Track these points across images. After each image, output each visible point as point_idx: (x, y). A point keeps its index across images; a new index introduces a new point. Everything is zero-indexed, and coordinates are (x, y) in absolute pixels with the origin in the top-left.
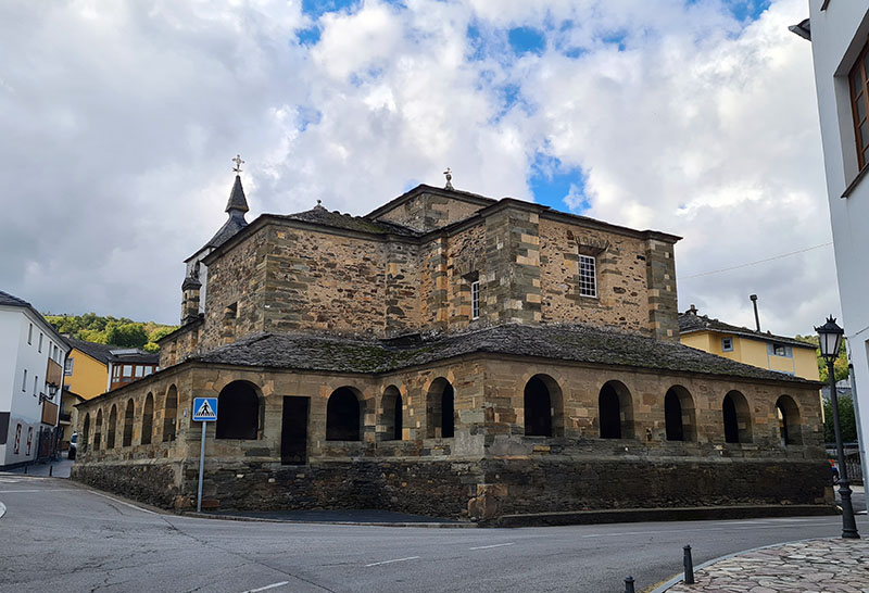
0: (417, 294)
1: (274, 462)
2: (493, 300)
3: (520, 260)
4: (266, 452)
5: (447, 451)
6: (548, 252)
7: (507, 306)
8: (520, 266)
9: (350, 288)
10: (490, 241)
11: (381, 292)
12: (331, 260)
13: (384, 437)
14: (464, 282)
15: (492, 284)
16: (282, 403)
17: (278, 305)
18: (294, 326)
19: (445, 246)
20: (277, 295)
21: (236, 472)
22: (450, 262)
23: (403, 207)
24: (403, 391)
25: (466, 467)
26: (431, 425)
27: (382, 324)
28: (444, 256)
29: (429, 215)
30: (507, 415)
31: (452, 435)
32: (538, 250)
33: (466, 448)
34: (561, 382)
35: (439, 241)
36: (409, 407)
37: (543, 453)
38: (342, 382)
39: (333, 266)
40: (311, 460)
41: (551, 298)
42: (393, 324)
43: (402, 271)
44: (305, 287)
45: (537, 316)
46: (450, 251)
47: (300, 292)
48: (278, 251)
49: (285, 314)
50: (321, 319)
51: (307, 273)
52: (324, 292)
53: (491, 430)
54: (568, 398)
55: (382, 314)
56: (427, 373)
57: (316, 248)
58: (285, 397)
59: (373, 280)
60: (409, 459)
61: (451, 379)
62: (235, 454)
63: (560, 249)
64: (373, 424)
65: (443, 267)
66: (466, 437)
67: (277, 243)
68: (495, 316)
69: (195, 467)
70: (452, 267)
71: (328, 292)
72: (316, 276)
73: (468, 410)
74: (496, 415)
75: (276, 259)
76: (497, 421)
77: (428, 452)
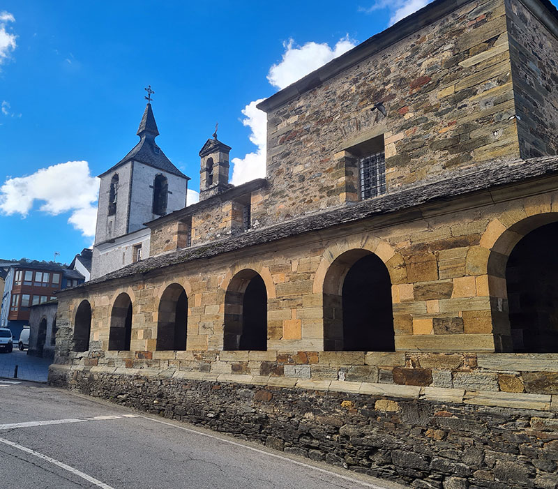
17: (526, 119)
20: (523, 103)
39: (556, 78)
44: (541, 100)
47: (539, 108)
48: (515, 32)
49: (534, 138)
51: (540, 81)
52: (556, 116)
67: (513, 18)
72: (547, 88)
75: (515, 43)
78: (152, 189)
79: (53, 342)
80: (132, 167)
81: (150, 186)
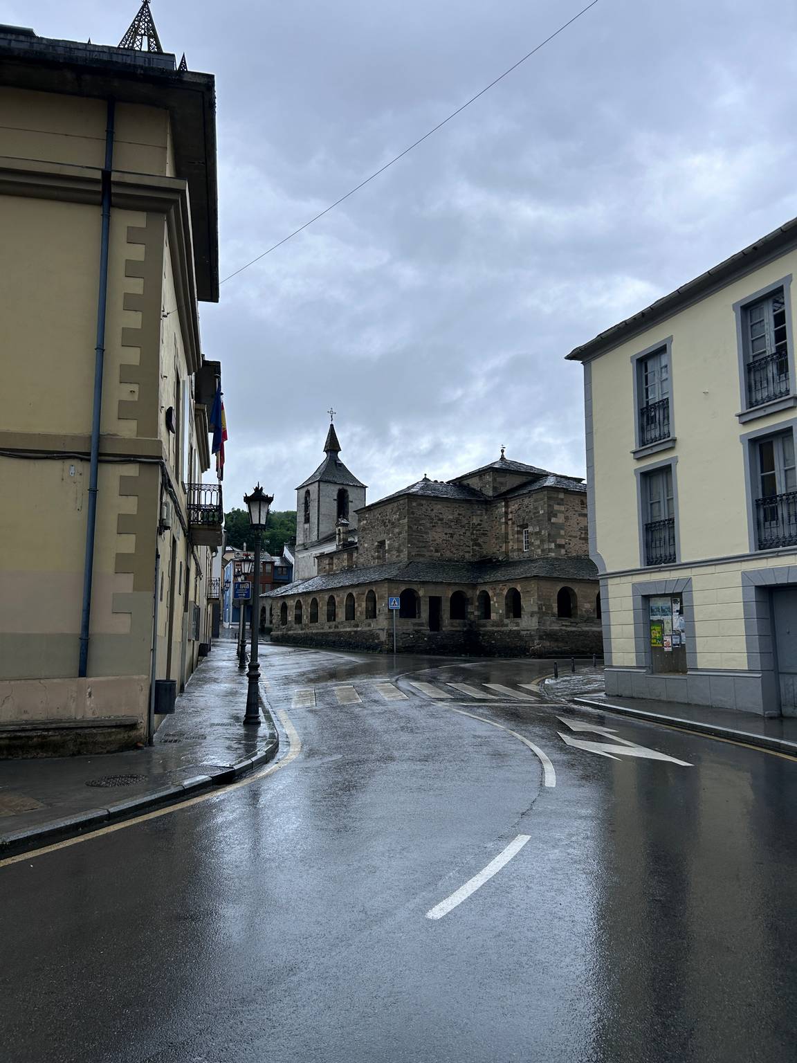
0: (489, 534)
1: (426, 629)
2: (538, 542)
3: (553, 520)
4: (421, 625)
5: (518, 625)
6: (570, 514)
7: (546, 546)
8: (553, 523)
9: (451, 532)
10: (536, 508)
11: (468, 534)
12: (441, 516)
13: (479, 618)
14: (519, 529)
15: (537, 533)
16: (428, 599)
17: (414, 544)
18: (423, 556)
19: (507, 506)
20: (413, 538)
21: (409, 634)
22: (510, 516)
23: (477, 478)
24: (490, 594)
25: (529, 632)
26: (508, 611)
27: (469, 552)
28: (506, 513)
29: (495, 486)
30: (549, 607)
31: (520, 617)
32: (563, 513)
33: (528, 623)
34: (576, 591)
35: (503, 504)
36: (495, 603)
37: (566, 626)
38: (456, 589)
39: (441, 520)
40: (444, 629)
41: (570, 540)
42: (476, 553)
43: (481, 521)
44: (427, 533)
45: (563, 551)
46: (510, 510)
47: (425, 536)
48: (413, 513)
49: (418, 549)
50: (437, 551)
51: (428, 525)
52: (437, 536)
53: (541, 614)
54: (579, 599)
55: (469, 547)
56: (505, 585)
57: (432, 510)
58: (430, 597)
59: (464, 527)
60: (495, 629)
61: (519, 589)
62: (409, 625)
63: (576, 511)
64: (473, 611)
65: (505, 519)
66: (528, 617)
67: (412, 508)
68: (539, 551)
69: (392, 632)
70: (511, 519)
71: (440, 535)
72: (433, 526)
73: (529, 604)
74: (544, 607)
75: (413, 518)
76: (544, 610)
77: (507, 625)
78: (336, 502)
79: (271, 622)
80: (319, 486)
81: (334, 500)
